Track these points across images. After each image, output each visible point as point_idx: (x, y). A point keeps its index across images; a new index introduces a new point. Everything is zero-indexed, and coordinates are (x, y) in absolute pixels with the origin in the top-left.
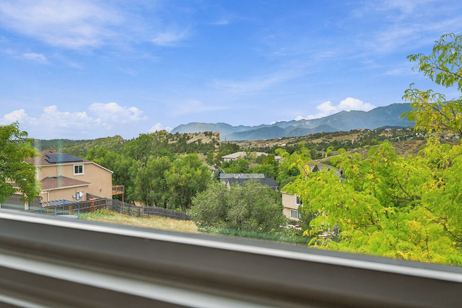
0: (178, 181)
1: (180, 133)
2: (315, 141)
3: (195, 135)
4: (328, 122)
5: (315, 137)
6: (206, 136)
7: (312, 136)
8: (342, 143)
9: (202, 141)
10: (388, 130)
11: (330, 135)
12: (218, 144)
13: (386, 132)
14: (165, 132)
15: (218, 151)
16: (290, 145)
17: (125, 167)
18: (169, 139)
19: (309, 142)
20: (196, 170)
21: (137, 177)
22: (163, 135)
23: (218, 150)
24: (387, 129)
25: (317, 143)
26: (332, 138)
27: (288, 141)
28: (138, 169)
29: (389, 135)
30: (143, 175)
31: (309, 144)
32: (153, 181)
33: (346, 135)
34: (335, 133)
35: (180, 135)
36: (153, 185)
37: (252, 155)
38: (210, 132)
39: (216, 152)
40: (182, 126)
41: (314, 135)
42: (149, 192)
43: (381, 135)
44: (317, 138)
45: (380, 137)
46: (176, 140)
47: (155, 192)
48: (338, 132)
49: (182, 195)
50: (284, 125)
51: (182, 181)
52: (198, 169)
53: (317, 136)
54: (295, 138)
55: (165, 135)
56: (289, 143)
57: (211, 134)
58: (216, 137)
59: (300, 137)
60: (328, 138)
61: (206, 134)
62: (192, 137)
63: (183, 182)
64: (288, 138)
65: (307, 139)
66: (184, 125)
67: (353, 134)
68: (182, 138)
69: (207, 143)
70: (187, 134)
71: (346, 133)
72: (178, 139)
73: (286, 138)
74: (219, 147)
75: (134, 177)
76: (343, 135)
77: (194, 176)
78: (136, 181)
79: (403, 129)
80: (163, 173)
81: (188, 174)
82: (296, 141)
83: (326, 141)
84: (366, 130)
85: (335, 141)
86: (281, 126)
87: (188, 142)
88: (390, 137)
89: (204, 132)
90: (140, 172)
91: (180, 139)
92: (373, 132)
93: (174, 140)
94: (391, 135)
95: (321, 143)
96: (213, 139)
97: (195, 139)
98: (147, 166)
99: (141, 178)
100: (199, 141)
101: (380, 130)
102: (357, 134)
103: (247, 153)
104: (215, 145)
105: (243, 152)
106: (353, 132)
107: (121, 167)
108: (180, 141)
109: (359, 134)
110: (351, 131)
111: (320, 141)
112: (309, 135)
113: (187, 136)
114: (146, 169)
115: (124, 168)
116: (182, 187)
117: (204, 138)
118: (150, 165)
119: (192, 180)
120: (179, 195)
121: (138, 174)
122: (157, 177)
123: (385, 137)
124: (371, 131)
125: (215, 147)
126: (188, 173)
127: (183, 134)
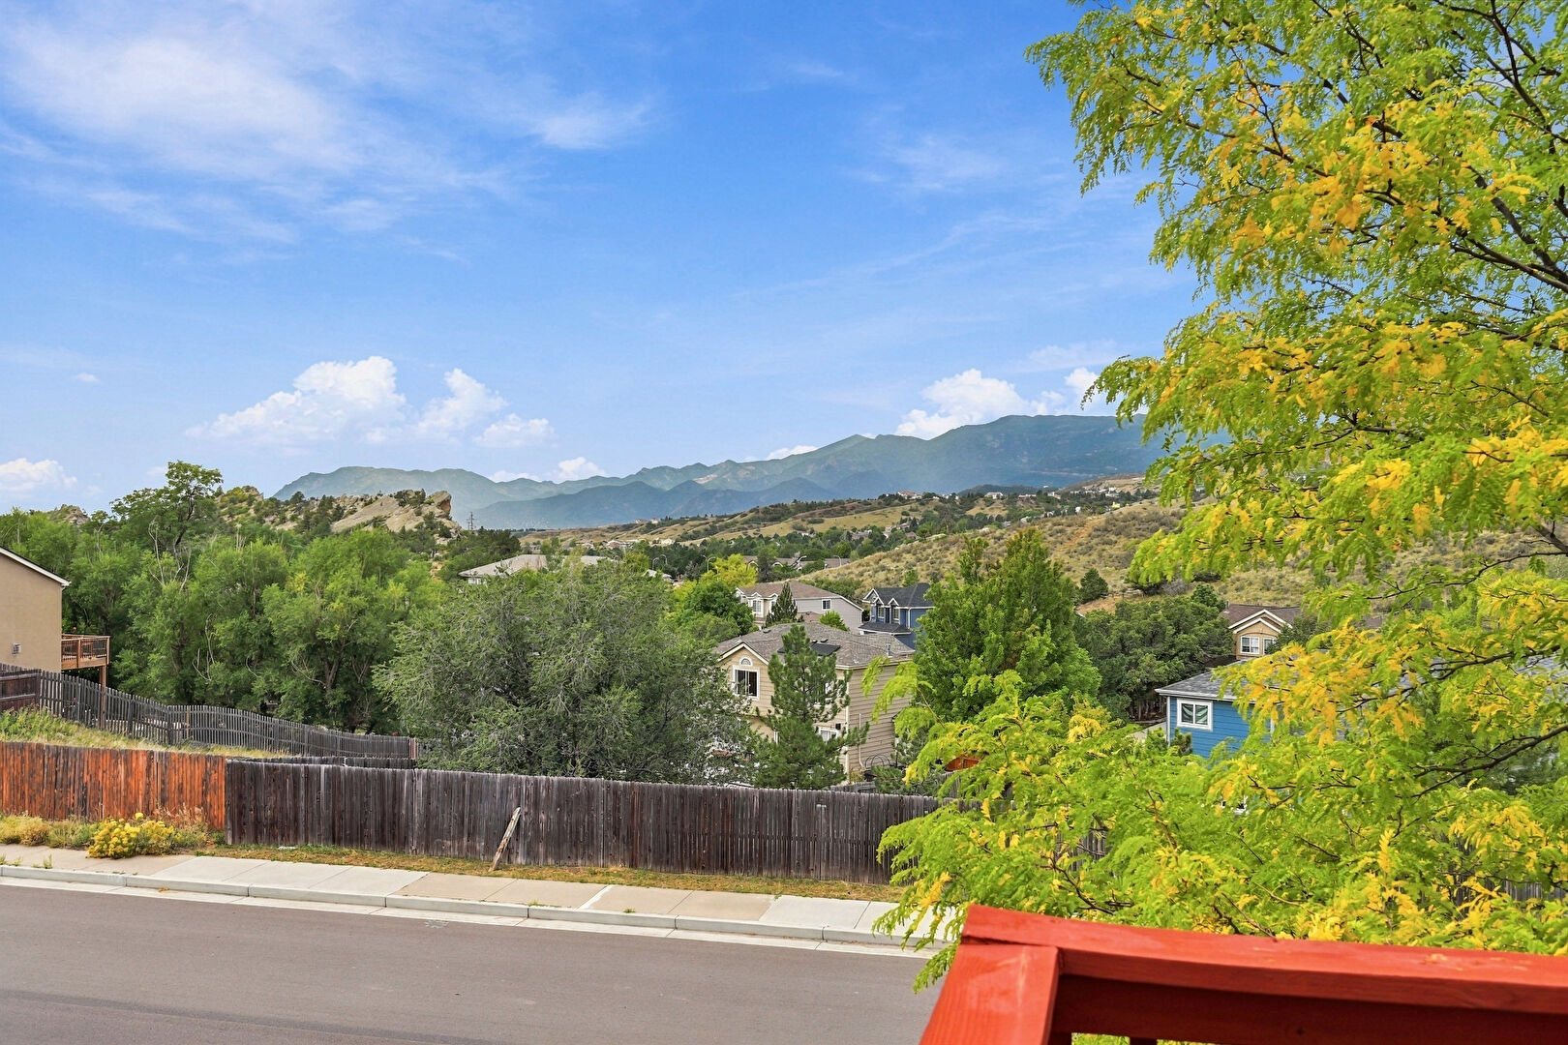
0: (317, 624)
1: (307, 498)
2: (769, 530)
3: (362, 503)
4: (809, 473)
5: (769, 516)
6: (402, 504)
7: (761, 515)
8: (855, 537)
9: (388, 522)
10: (995, 497)
11: (817, 511)
12: (445, 534)
13: (990, 502)
14: (251, 492)
15: (446, 557)
16: (687, 543)
17: (109, 577)
18: (267, 516)
19: (751, 533)
20: (383, 584)
21: (158, 614)
22: (244, 505)
23: (446, 552)
24: (989, 494)
25: (776, 536)
26: (822, 522)
27: (680, 530)
28: (162, 584)
29: (995, 513)
30: (181, 606)
31: (749, 538)
32: (219, 628)
33: (866, 511)
34: (831, 505)
35: (307, 503)
36: (218, 642)
37: (567, 565)
38: (417, 493)
39: (437, 559)
40: (313, 477)
41: (766, 511)
42: (202, 669)
43: (973, 512)
44: (776, 520)
45: (971, 517)
46: (293, 519)
47: (227, 667)
48: (840, 503)
49: (330, 678)
50: (668, 478)
51: (332, 624)
52: (391, 582)
53: (776, 514)
54: (704, 519)
55: (250, 504)
56: (685, 538)
57: (420, 499)
58: (437, 511)
59: (720, 518)
60: (810, 522)
61: (402, 498)
62: (352, 512)
63: (337, 627)
64: (682, 521)
65: (746, 522)
66: (319, 475)
67: (889, 509)
68: (313, 513)
69: (407, 529)
70: (331, 500)
71: (866, 506)
72: (302, 517)
73: (676, 522)
74: (450, 544)
75: (147, 614)
76: (857, 513)
77: (376, 606)
78: (156, 626)
79: (1039, 493)
80: (258, 599)
81: (355, 599)
82: (706, 530)
83: (805, 531)
84: (929, 496)
85: (834, 528)
86: (656, 483)
87: (338, 526)
88: (999, 518)
89: (395, 492)
90: (171, 597)
91: (307, 518)
92: (949, 501)
93: (283, 521)
94: (1004, 514)
95: (789, 537)
96: (430, 517)
97: (363, 515)
98: (197, 575)
99: (173, 617)
100: (377, 522)
101: (970, 499)
102: (899, 509)
103: (549, 559)
104: (436, 536)
105: (533, 557)
106: (889, 501)
107: (96, 580)
108: (306, 524)
109: (907, 507)
110: (880, 497)
111: (783, 529)
112: (751, 511)
113: (335, 505)
114: (194, 586)
115: (104, 582)
116: (330, 646)
117: (397, 511)
118: (208, 568)
119: (369, 617)
120: (321, 676)
121: (162, 601)
122: (235, 612)
123: (985, 518)
124: (942, 499)
125: (434, 541)
126: (352, 594)
127: (320, 498)
